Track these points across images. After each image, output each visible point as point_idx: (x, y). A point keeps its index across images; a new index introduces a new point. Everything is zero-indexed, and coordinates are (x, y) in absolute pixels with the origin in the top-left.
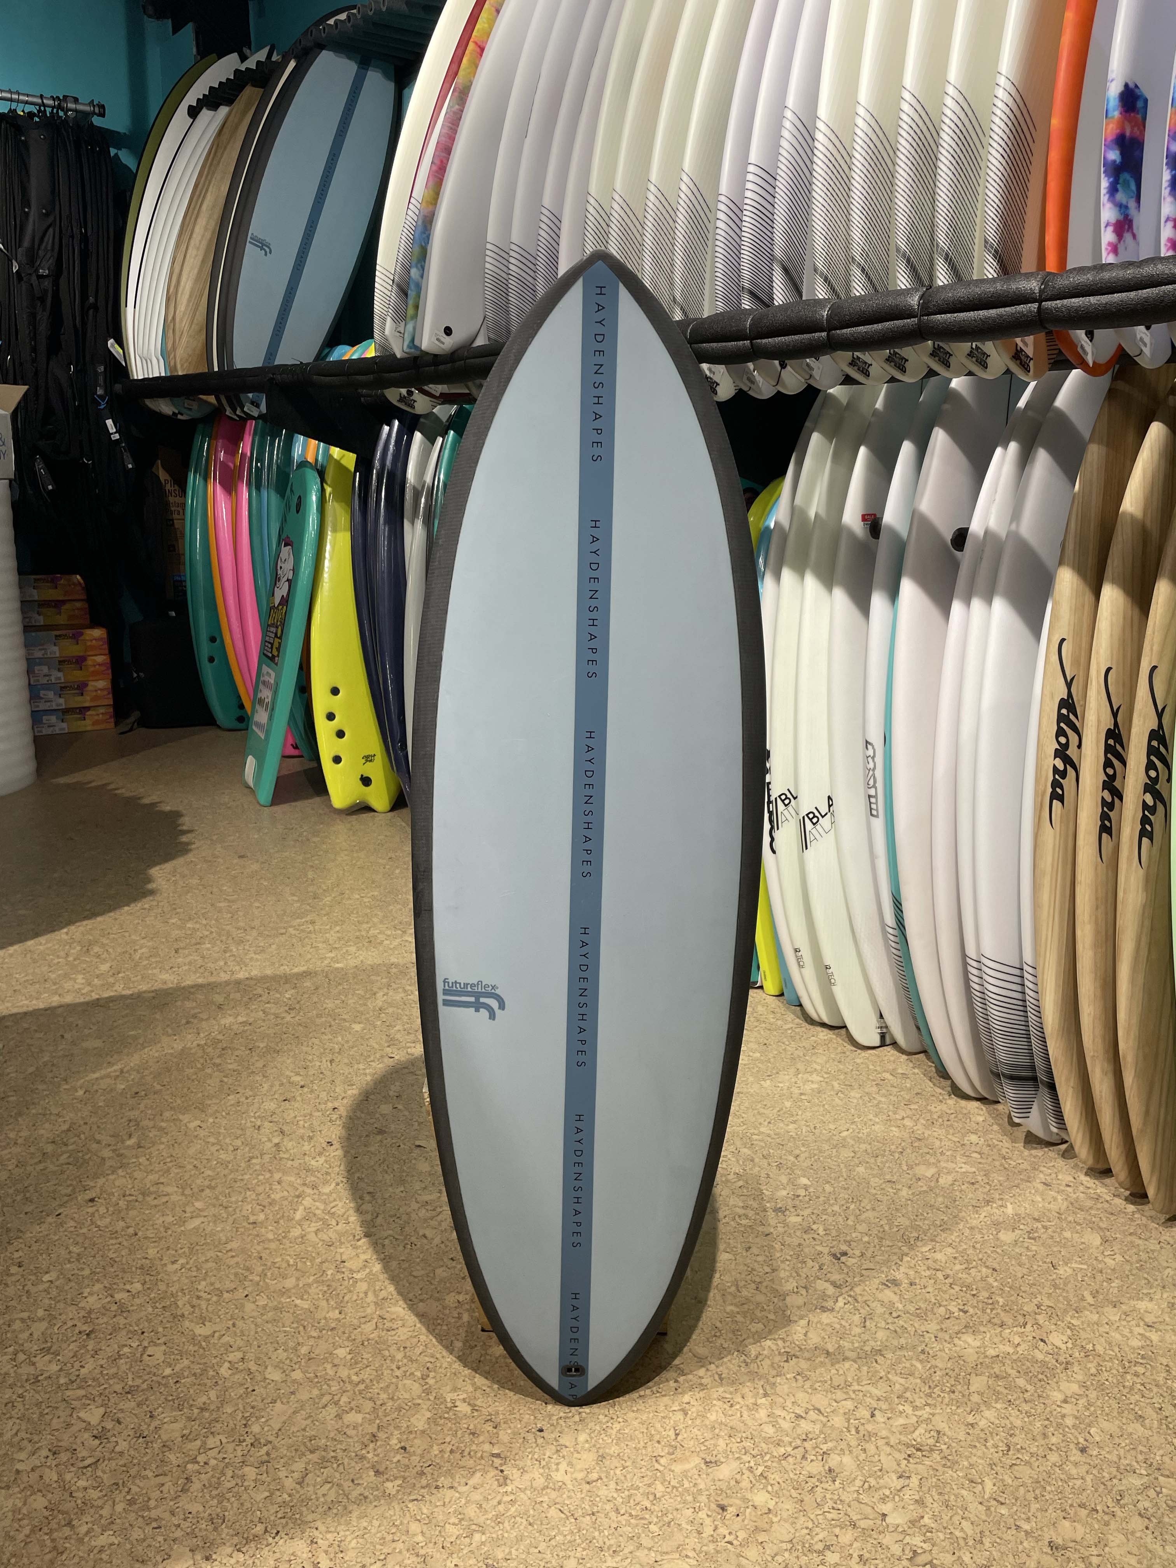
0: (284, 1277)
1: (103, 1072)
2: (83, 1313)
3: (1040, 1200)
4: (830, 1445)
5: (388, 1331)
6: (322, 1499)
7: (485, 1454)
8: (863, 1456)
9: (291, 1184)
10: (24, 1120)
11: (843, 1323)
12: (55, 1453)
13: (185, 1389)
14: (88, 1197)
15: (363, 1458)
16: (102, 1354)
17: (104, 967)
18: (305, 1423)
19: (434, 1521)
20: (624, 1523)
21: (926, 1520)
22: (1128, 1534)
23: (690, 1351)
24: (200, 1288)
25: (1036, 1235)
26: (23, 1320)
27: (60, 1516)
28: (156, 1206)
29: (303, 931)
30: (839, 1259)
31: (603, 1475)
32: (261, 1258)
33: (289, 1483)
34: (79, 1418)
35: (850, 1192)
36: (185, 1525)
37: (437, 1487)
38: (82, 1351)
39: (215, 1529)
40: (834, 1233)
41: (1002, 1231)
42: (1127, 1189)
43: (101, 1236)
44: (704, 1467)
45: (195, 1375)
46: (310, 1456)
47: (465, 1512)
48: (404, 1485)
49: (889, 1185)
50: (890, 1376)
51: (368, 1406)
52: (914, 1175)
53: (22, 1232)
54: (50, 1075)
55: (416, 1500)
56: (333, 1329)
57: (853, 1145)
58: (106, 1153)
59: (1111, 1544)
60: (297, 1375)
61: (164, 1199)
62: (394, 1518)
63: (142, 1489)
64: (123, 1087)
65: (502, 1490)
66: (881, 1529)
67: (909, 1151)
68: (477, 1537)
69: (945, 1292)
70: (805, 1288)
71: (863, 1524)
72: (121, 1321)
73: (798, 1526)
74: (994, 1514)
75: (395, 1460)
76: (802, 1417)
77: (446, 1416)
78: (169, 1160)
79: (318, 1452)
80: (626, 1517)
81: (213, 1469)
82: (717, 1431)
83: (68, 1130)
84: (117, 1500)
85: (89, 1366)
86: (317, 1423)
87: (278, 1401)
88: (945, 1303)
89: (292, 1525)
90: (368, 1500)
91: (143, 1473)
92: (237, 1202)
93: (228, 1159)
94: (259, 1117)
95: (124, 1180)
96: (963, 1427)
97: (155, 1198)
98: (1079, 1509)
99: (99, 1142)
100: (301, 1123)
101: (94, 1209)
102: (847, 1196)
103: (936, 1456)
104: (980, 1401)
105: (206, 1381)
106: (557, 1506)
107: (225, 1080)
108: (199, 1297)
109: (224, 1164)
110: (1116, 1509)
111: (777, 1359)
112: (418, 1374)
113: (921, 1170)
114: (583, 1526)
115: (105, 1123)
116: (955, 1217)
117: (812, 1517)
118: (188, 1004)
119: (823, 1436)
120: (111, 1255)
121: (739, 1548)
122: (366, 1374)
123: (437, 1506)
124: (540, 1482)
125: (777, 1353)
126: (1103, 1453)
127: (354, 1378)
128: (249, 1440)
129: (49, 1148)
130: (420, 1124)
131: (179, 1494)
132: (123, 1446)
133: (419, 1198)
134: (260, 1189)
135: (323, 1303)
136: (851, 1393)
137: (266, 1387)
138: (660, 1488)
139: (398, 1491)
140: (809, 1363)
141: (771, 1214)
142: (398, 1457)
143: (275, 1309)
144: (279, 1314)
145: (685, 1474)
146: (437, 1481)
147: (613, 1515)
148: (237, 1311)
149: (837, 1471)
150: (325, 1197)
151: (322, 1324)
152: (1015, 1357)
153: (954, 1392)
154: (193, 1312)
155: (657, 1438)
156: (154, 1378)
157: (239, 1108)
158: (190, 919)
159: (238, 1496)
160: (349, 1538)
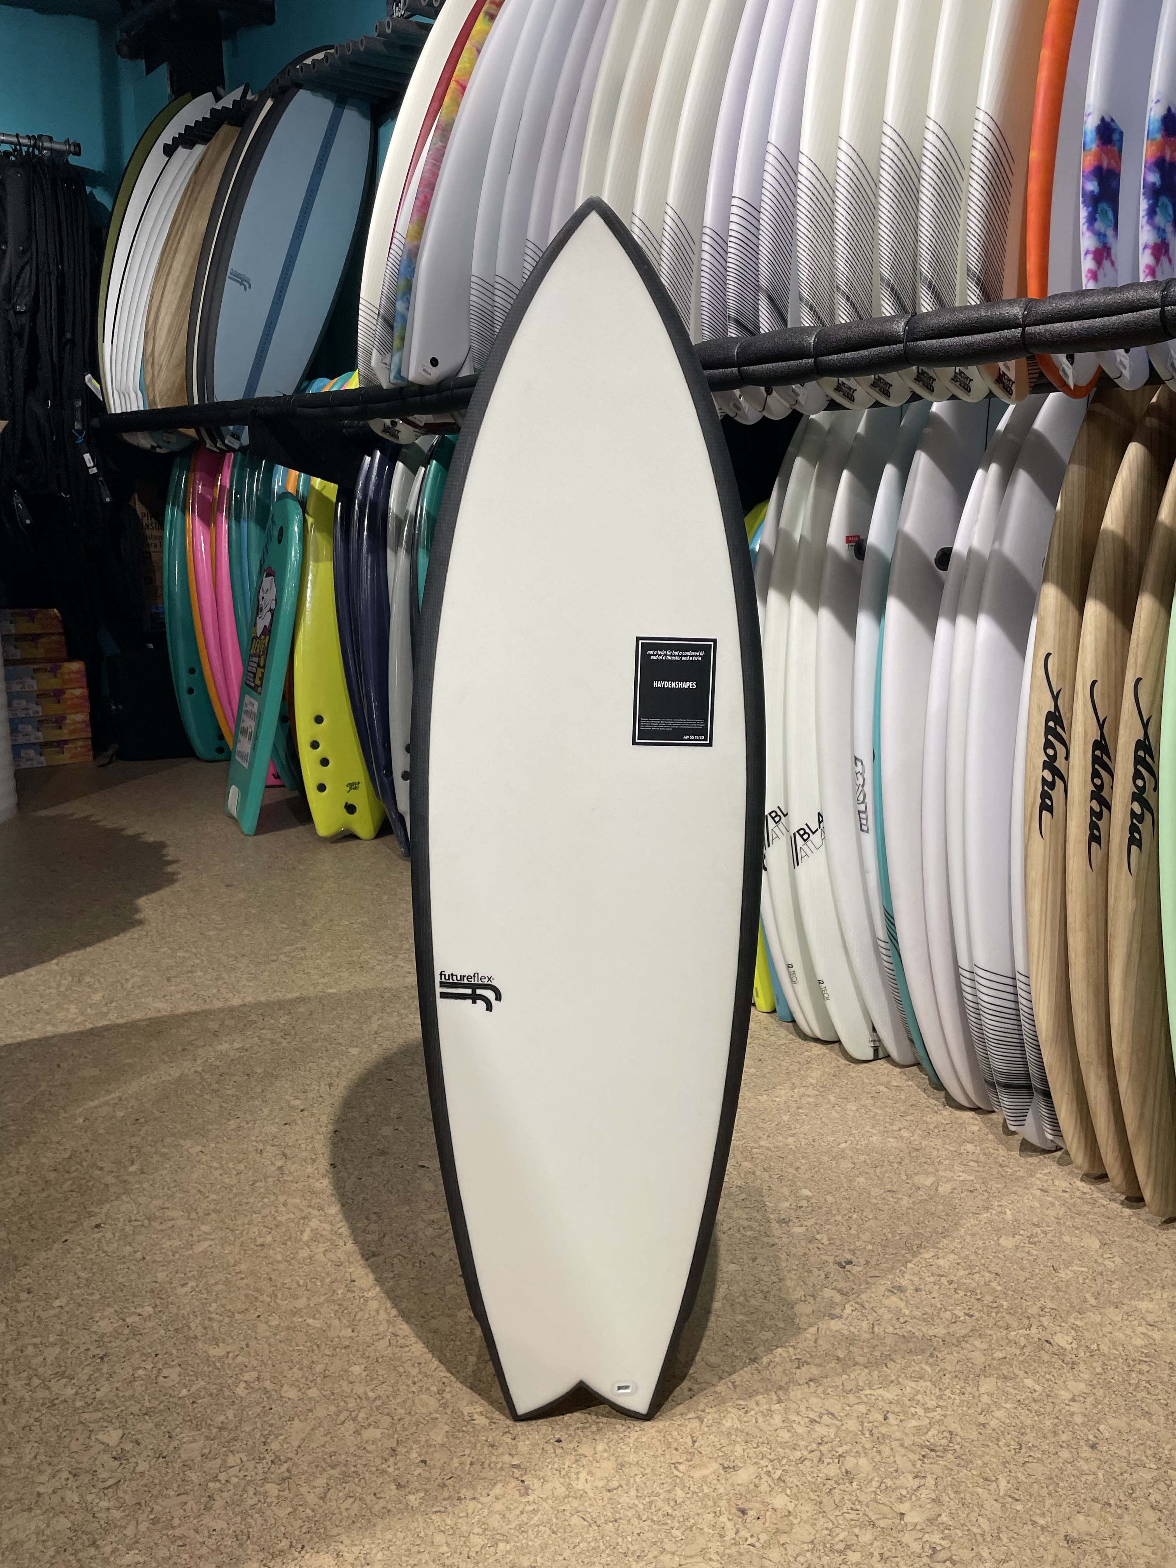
0: (295, 1297)
1: (102, 1100)
2: (95, 1337)
3: (1038, 1205)
4: (845, 1448)
5: (402, 1347)
6: (345, 1514)
7: (505, 1466)
8: (878, 1458)
9: (297, 1207)
10: (24, 1149)
11: (852, 1329)
12: (75, 1475)
13: (202, 1409)
14: (94, 1224)
15: (384, 1472)
16: (116, 1378)
17: (97, 997)
18: (324, 1439)
19: (458, 1532)
20: (646, 1528)
21: (944, 1518)
22: (1141, 1526)
23: (703, 1359)
24: (211, 1309)
25: (1036, 1240)
26: (35, 1345)
27: (85, 1537)
28: (162, 1231)
29: (294, 957)
30: (844, 1267)
31: (623, 1483)
32: (270, 1279)
33: (311, 1499)
34: (97, 1439)
35: (851, 1201)
36: (211, 1542)
37: (459, 1499)
38: (97, 1375)
39: (241, 1546)
40: (838, 1243)
41: (1003, 1237)
42: (1122, 1193)
43: (109, 1261)
44: (723, 1473)
45: (211, 1395)
46: (332, 1472)
47: (488, 1522)
48: (426, 1498)
49: (889, 1194)
50: (900, 1379)
51: (386, 1421)
52: (914, 1184)
53: (28, 1259)
54: (49, 1104)
55: (439, 1511)
56: (346, 1347)
57: (851, 1157)
58: (110, 1179)
59: (1126, 1536)
60: (313, 1393)
61: (170, 1224)
62: (418, 1530)
63: (164, 1508)
64: (122, 1114)
65: (524, 1500)
66: (900, 1527)
67: (907, 1161)
68: (502, 1546)
69: (950, 1297)
70: (813, 1296)
71: (882, 1523)
72: (133, 1343)
73: (818, 1527)
74: (1009, 1510)
75: (416, 1473)
76: (816, 1422)
77: (464, 1429)
78: (172, 1185)
79: (338, 1468)
80: (649, 1522)
81: (235, 1487)
82: (733, 1437)
83: (70, 1158)
84: (140, 1519)
85: (105, 1390)
86: (336, 1439)
87: (296, 1419)
88: (950, 1308)
89: (316, 1540)
90: (391, 1514)
91: (165, 1492)
92: (243, 1225)
93: (232, 1183)
94: (260, 1141)
95: (129, 1206)
96: (975, 1428)
97: (161, 1223)
98: (1092, 1503)
99: (101, 1169)
100: (303, 1146)
101: (101, 1234)
102: (849, 1206)
103: (949, 1455)
104: (990, 1402)
105: (223, 1401)
106: (579, 1514)
107: (224, 1105)
108: (210, 1319)
109: (228, 1188)
110: (1129, 1503)
111: (789, 1366)
112: (434, 1389)
113: (920, 1180)
114: (607, 1532)
115: (107, 1150)
116: (956, 1224)
117: (832, 1518)
118: (184, 1032)
119: (838, 1439)
120: (120, 1279)
121: (762, 1551)
122: (382, 1391)
123: (460, 1517)
124: (561, 1491)
125: (788, 1360)
126: (1112, 1448)
127: (370, 1394)
128: (269, 1458)
129: (52, 1176)
130: (421, 1144)
131: (202, 1511)
132: (142, 1466)
133: (425, 1217)
134: (265, 1212)
135: (336, 1322)
136: (863, 1397)
137: (282, 1406)
138: (679, 1494)
139: (421, 1504)
140: (821, 1369)
141: (775, 1225)
142: (419, 1471)
143: (288, 1328)
144: (291, 1333)
145: (704, 1479)
146: (458, 1493)
147: (635, 1521)
148: (250, 1332)
149: (853, 1473)
150: (332, 1218)
151: (334, 1343)
152: (1021, 1358)
153: (964, 1394)
154: (206, 1334)
155: (675, 1445)
156: (171, 1399)
157: (240, 1133)
158: (180, 948)
159: (261, 1513)
160: (374, 1551)
